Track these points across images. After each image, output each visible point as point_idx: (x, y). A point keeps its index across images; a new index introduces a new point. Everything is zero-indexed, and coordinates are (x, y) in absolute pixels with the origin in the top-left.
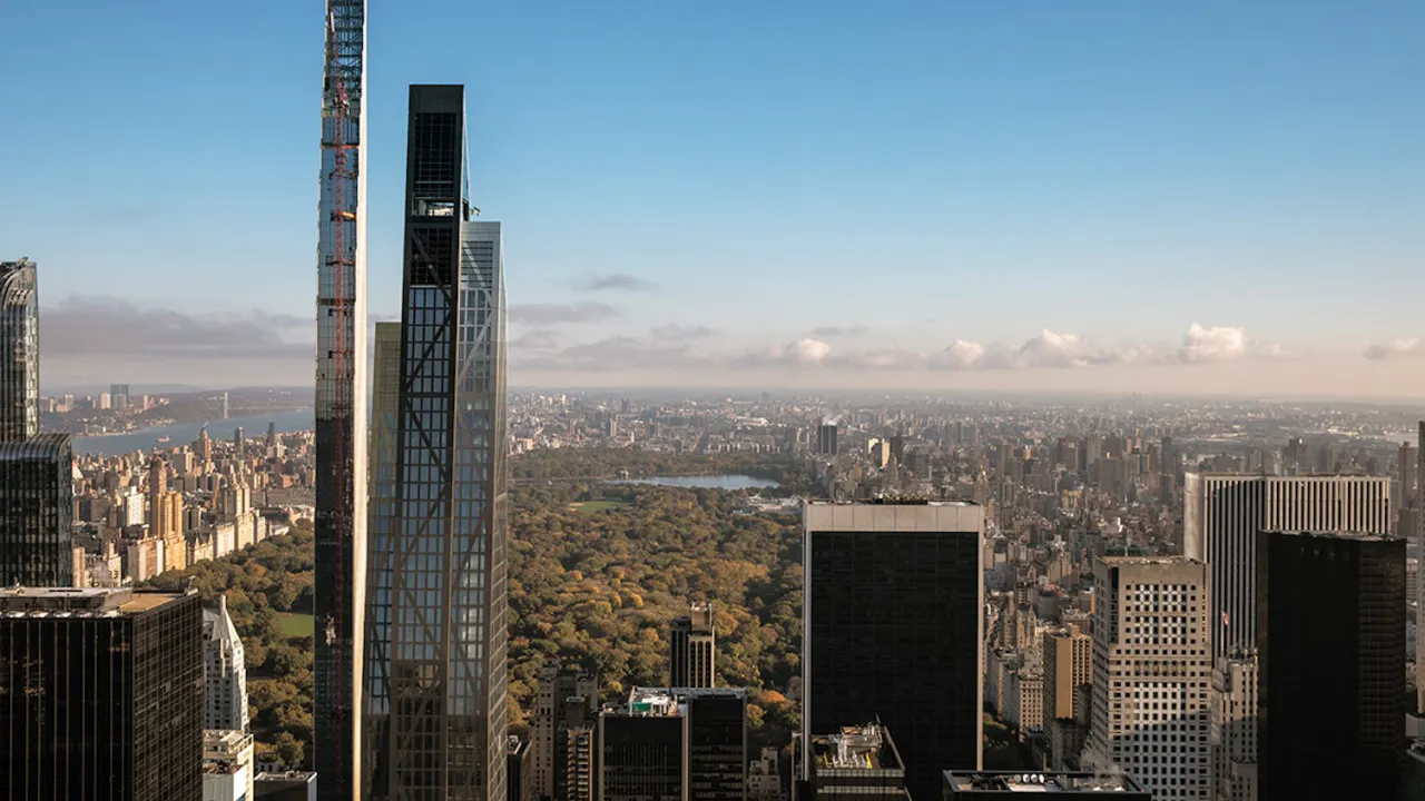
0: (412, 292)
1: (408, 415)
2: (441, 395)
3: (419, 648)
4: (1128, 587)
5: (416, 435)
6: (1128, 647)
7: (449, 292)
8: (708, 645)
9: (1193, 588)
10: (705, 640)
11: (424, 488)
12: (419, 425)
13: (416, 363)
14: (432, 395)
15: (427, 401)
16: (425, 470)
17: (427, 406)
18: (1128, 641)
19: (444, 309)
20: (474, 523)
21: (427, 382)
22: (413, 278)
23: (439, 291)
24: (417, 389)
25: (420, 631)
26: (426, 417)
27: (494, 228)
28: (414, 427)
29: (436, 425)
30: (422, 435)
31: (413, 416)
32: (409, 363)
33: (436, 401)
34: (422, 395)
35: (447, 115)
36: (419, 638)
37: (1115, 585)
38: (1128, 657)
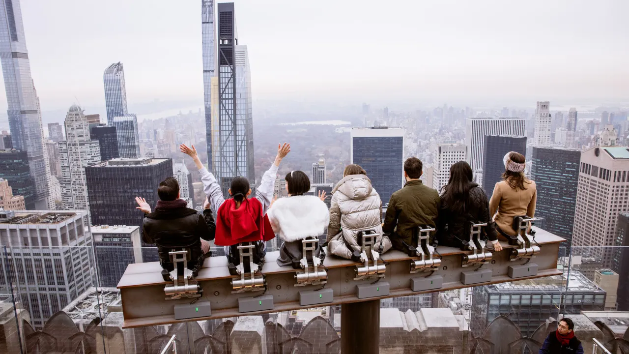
0: (221, 68)
1: (222, 105)
2: (231, 99)
3: (228, 174)
4: (444, 153)
5: (224, 111)
6: (443, 170)
7: (232, 67)
8: (324, 171)
9: (463, 152)
10: (322, 170)
11: (227, 127)
12: (225, 108)
13: (223, 90)
14: (228, 99)
15: (227, 101)
16: (227, 122)
17: (227, 103)
18: (443, 168)
19: (231, 72)
20: (243, 137)
21: (227, 95)
22: (221, 63)
23: (229, 67)
24: (224, 97)
25: (228, 169)
26: (227, 105)
27: (245, 47)
28: (224, 108)
29: (230, 108)
30: (226, 111)
31: (223, 105)
32: (221, 89)
33: (230, 101)
34: (225, 99)
35: (229, 12)
36: (228, 171)
37: (440, 152)
38: (443, 173)
